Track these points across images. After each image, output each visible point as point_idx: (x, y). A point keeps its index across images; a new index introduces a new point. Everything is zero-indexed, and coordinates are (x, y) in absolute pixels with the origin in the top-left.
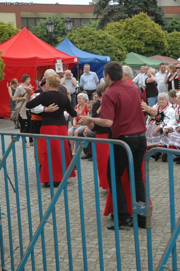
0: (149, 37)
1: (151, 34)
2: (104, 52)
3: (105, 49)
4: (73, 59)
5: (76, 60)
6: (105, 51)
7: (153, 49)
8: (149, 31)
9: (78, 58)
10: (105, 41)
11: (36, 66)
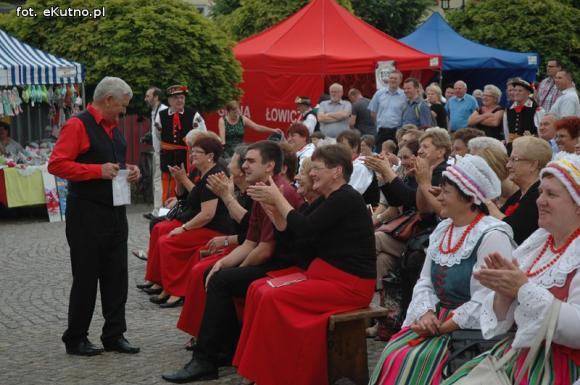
2: (534, 45)
3: (542, 36)
4: (427, 60)
5: (434, 62)
6: (539, 41)
9: (441, 59)
10: (543, 19)
11: (323, 75)
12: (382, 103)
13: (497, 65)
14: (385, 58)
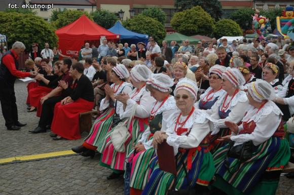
0: (201, 22)
1: (202, 20)
2: (147, 32)
3: (150, 30)
4: (116, 36)
5: (118, 37)
7: (203, 30)
8: (201, 18)
9: (120, 36)
10: (150, 25)
11: (84, 40)
12: (101, 49)
13: (137, 38)
14: (103, 35)
